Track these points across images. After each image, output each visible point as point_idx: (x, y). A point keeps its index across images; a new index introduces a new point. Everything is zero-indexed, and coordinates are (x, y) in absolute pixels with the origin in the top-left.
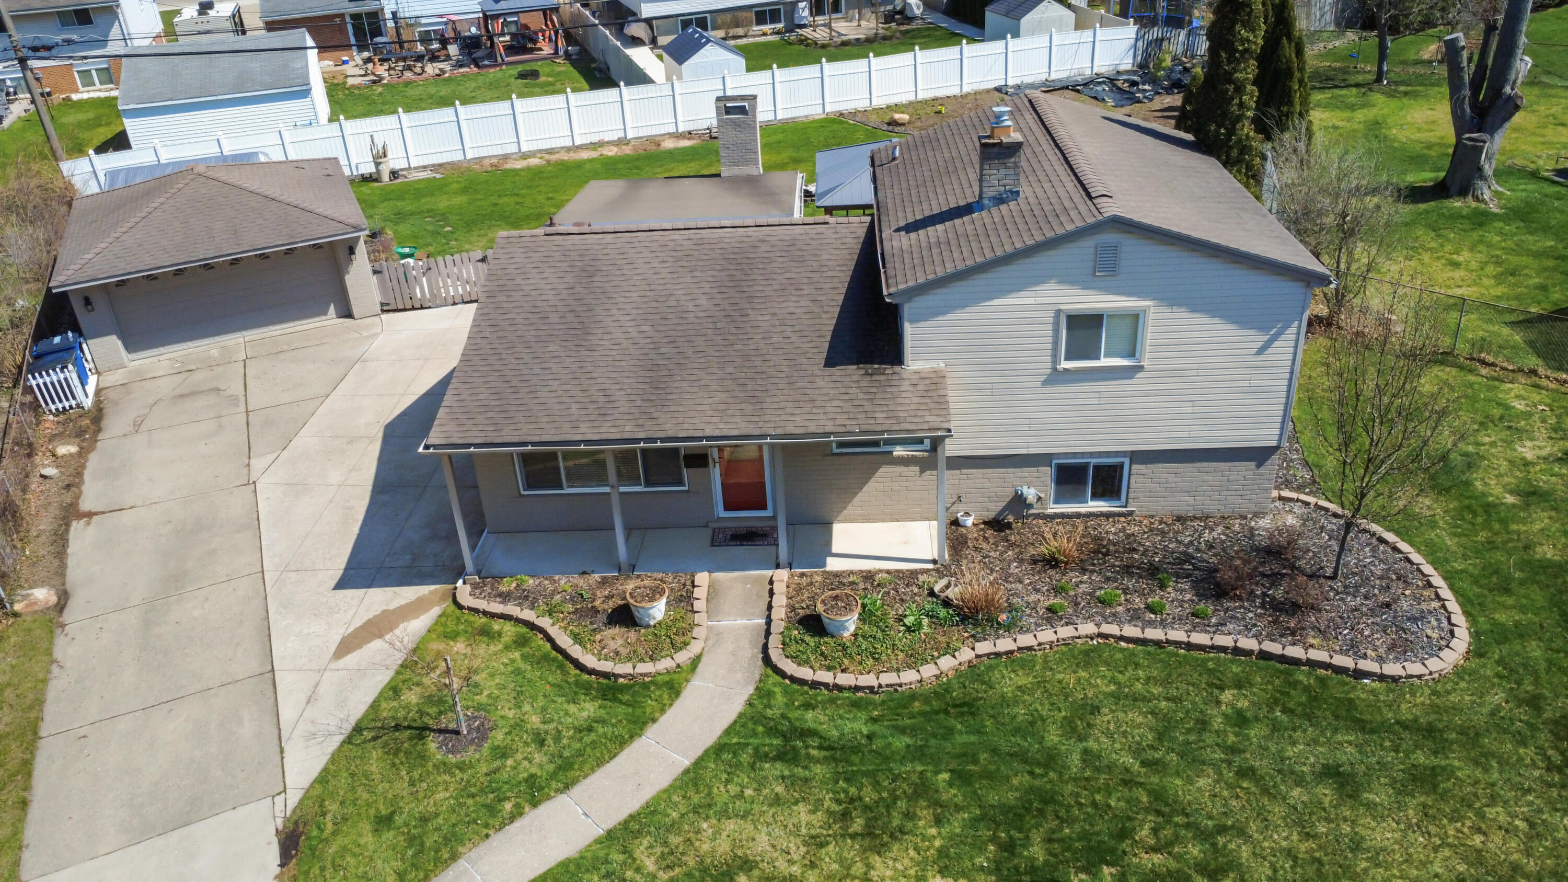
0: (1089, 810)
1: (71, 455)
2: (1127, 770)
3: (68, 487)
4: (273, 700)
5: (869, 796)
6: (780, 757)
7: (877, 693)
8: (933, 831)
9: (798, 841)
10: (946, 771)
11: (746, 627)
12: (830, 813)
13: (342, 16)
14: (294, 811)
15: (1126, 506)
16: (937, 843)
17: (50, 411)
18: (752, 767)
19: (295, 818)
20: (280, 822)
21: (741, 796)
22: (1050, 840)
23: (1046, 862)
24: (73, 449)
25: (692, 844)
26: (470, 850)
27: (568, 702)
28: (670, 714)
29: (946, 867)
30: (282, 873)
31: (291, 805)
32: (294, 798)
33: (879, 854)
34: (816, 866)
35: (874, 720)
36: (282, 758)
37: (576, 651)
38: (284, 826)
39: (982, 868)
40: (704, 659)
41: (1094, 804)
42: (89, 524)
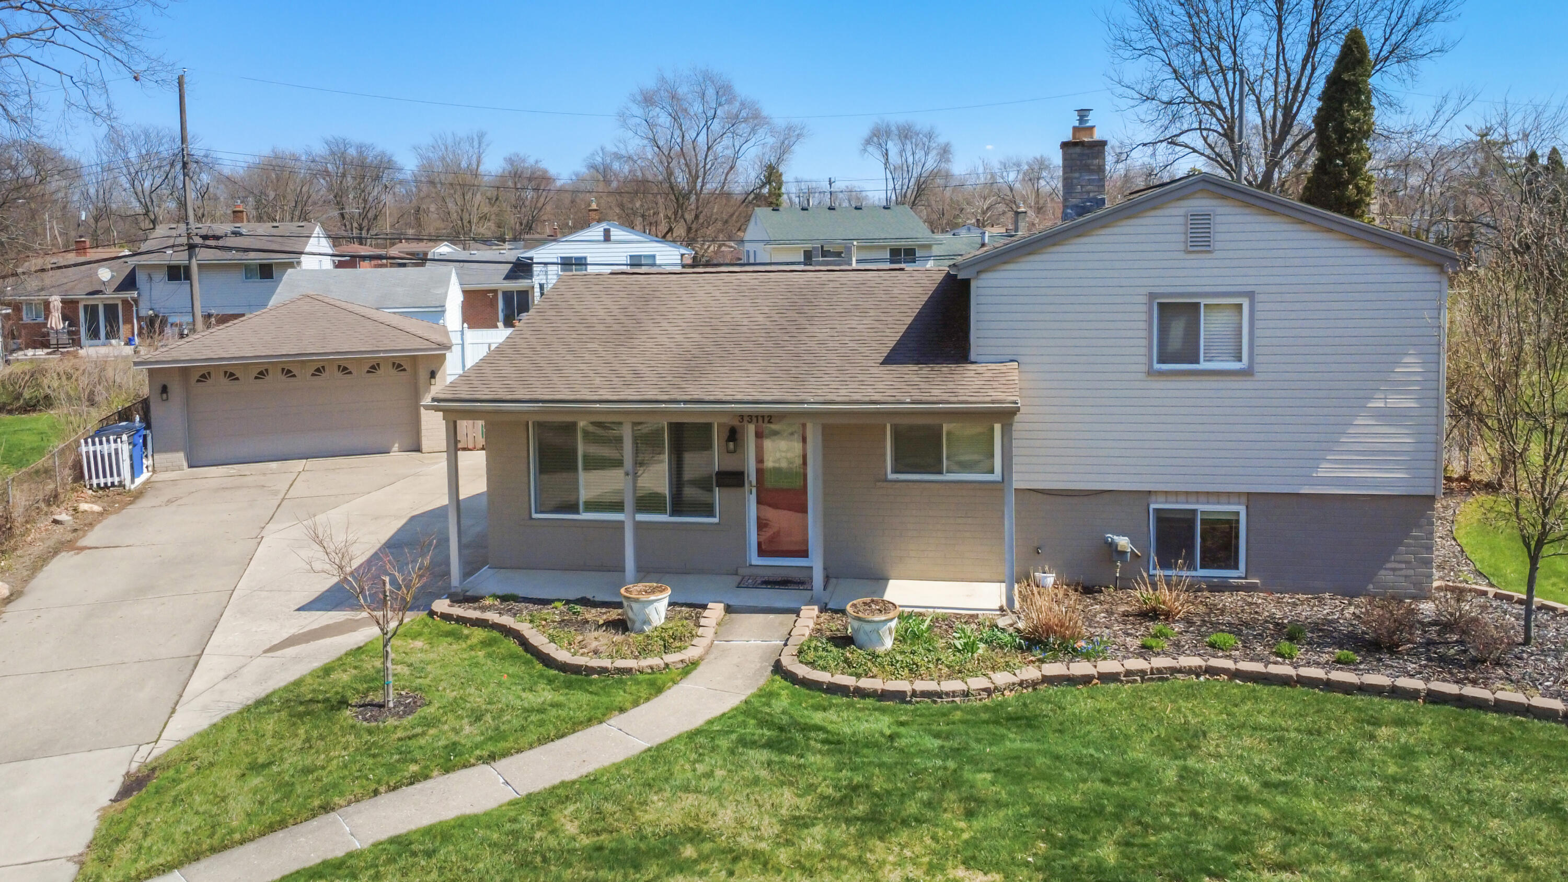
0: (1186, 819)
1: (93, 513)
2: (1242, 788)
3: (75, 530)
4: (187, 675)
5: (878, 785)
6: (770, 745)
7: (910, 702)
8: (962, 825)
9: (774, 820)
10: (988, 771)
11: (757, 647)
12: (823, 797)
13: (495, 291)
14: (157, 759)
15: (1246, 578)
16: (965, 836)
17: (91, 485)
18: (732, 752)
19: (155, 764)
20: (134, 767)
21: (709, 775)
22: (1128, 844)
23: (1121, 866)
24: (97, 508)
25: (633, 814)
26: (349, 804)
27: (524, 690)
28: (644, 708)
29: (974, 858)
30: (110, 807)
31: (156, 753)
32: (163, 746)
33: (881, 839)
34: (793, 844)
35: (902, 724)
36: (169, 718)
37: (550, 649)
38: (139, 771)
39: (1027, 864)
40: (701, 668)
41: (1194, 815)
42: (78, 554)
